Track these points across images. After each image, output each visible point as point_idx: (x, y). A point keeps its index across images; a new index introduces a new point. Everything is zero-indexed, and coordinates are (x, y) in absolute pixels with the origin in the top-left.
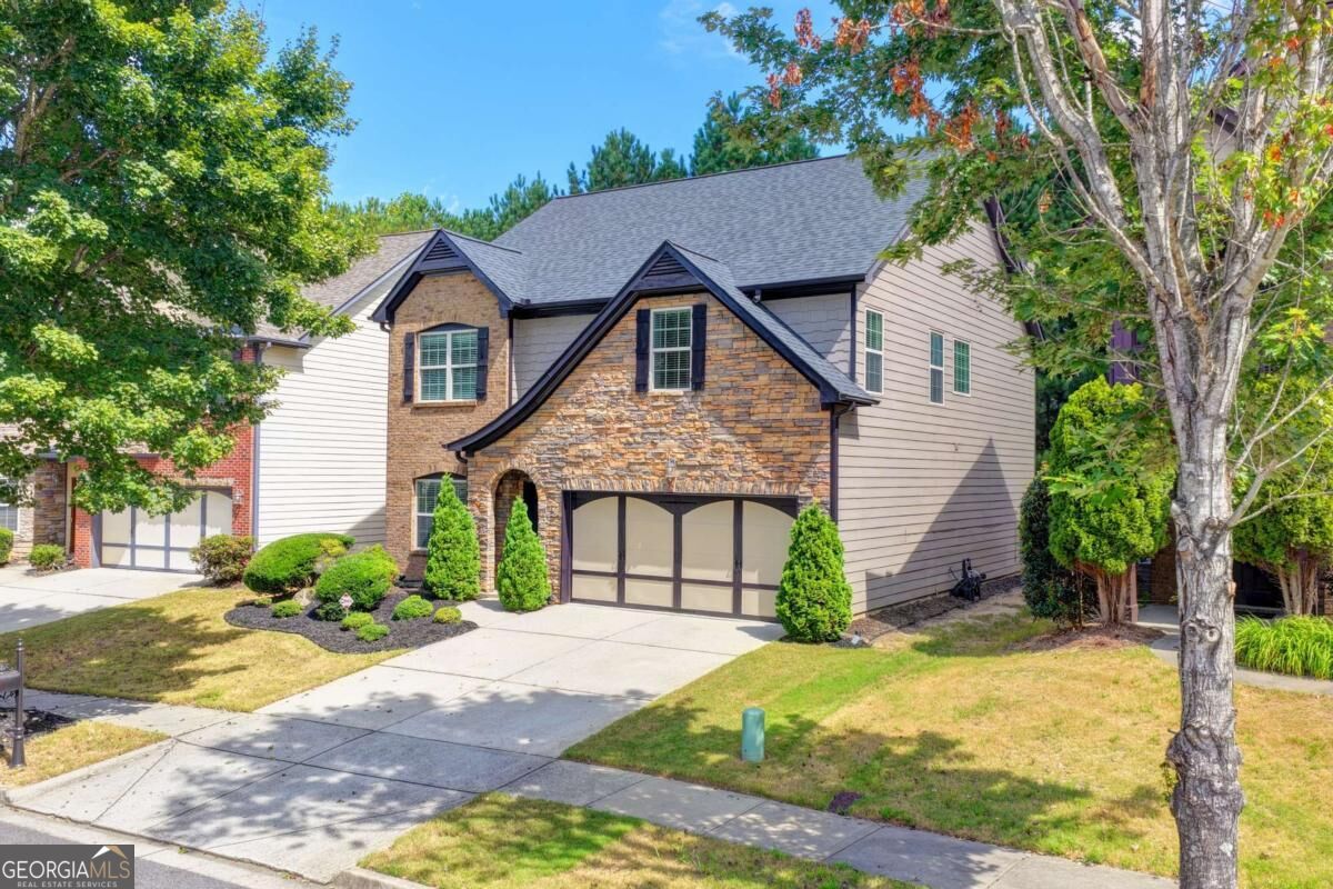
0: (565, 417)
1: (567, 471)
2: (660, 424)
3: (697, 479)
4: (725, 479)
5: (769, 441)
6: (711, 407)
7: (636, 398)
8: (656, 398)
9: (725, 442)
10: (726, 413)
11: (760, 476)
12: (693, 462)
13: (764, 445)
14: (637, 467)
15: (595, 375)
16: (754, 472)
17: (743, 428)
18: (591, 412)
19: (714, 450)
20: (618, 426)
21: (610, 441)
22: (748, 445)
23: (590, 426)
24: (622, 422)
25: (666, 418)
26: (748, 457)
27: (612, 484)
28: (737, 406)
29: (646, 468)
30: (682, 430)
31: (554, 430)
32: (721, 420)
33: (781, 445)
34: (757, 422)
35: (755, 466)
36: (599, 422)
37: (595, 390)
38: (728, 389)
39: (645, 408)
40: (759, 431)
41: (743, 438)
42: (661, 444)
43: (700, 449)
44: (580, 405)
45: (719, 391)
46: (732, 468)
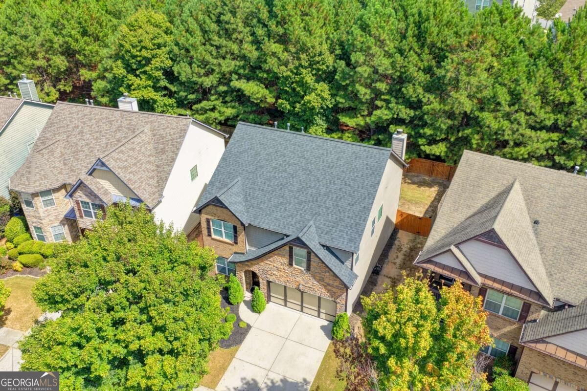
0: (267, 264)
1: (268, 276)
3: (308, 290)
5: (329, 288)
6: (312, 275)
7: (289, 266)
8: (296, 268)
9: (316, 284)
12: (307, 286)
14: (290, 282)
15: (276, 257)
16: (325, 293)
21: (281, 273)
23: (275, 268)
24: (285, 270)
25: (299, 274)
26: (323, 289)
27: (283, 283)
28: (320, 277)
29: (293, 283)
30: (304, 278)
31: (264, 266)
32: (315, 279)
33: (332, 289)
36: (278, 268)
37: (276, 260)
39: (292, 269)
40: (326, 285)
41: (322, 285)
42: (297, 279)
43: (309, 283)
44: (272, 262)
45: (315, 272)
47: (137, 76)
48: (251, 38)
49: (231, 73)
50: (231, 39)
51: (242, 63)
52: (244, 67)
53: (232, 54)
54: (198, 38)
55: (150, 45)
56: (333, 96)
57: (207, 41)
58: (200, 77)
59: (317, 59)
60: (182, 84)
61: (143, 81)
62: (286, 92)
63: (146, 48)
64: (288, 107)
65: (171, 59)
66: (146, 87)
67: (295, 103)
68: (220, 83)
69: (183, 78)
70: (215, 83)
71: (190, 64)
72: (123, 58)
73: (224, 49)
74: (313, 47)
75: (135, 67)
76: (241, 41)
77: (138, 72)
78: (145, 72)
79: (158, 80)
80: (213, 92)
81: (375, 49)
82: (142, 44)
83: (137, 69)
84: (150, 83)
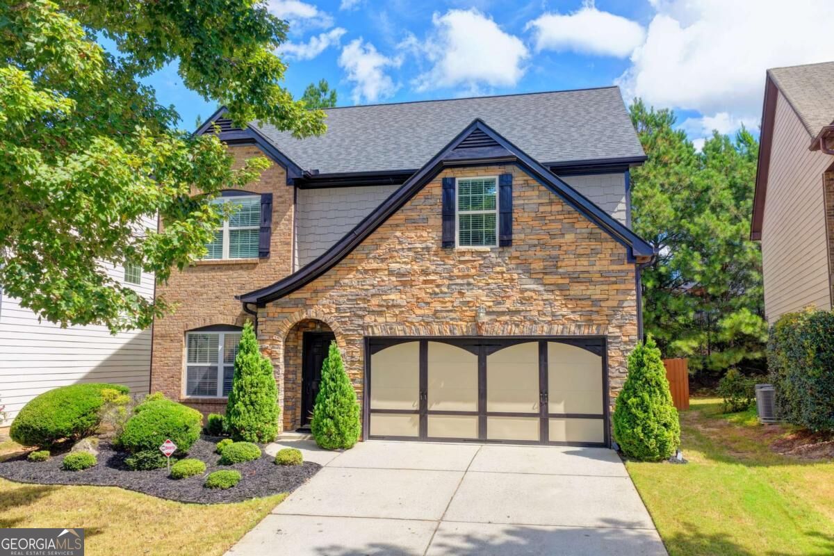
0: (366, 271)
1: (369, 319)
2: (468, 276)
3: (506, 323)
4: (535, 322)
5: (577, 290)
6: (519, 262)
7: (442, 254)
8: (462, 253)
9: (534, 291)
10: (533, 266)
11: (569, 319)
12: (502, 308)
13: (572, 293)
14: (445, 314)
15: (398, 234)
16: (563, 316)
17: (550, 279)
18: (394, 266)
19: (524, 298)
20: (422, 278)
21: (415, 291)
22: (558, 293)
23: (394, 279)
24: (428, 274)
25: (473, 271)
26: (557, 303)
27: (417, 330)
28: (544, 260)
29: (453, 315)
30: (490, 281)
31: (355, 283)
32: (529, 272)
33: (589, 292)
34: (564, 273)
35: (565, 311)
36: (403, 275)
37: (398, 247)
38: (535, 246)
39: (452, 262)
40: (567, 281)
41: (552, 288)
42: (468, 293)
43: (508, 297)
44: (383, 260)
45: (526, 248)
46: (541, 313)
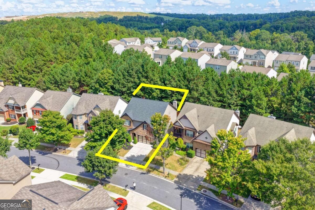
1: (138, 134)
2: (145, 132)
7: (143, 130)
15: (140, 128)
31: (137, 131)
36: (140, 131)
47: (102, 88)
48: (137, 77)
49: (131, 87)
50: (131, 77)
51: (134, 84)
52: (135, 85)
53: (132, 82)
54: (122, 77)
55: (107, 79)
56: (161, 93)
57: (124, 78)
58: (122, 88)
59: (156, 83)
60: (116, 90)
61: (104, 89)
62: (147, 92)
63: (106, 80)
64: (148, 97)
65: (113, 83)
66: (105, 91)
67: (150, 95)
68: (128, 90)
69: (117, 88)
70: (126, 90)
71: (119, 84)
72: (99, 83)
73: (129, 80)
74: (155, 80)
75: (102, 85)
76: (134, 78)
77: (103, 87)
78: (105, 87)
79: (109, 89)
80: (125, 93)
81: (172, 80)
82: (105, 78)
83: (103, 86)
84: (107, 90)
